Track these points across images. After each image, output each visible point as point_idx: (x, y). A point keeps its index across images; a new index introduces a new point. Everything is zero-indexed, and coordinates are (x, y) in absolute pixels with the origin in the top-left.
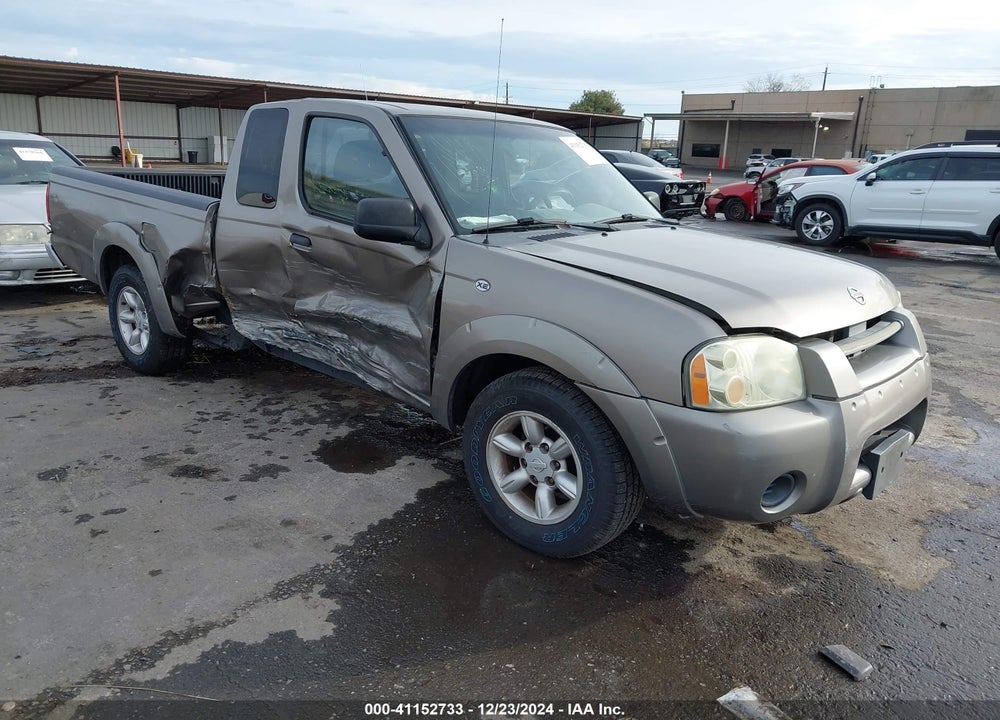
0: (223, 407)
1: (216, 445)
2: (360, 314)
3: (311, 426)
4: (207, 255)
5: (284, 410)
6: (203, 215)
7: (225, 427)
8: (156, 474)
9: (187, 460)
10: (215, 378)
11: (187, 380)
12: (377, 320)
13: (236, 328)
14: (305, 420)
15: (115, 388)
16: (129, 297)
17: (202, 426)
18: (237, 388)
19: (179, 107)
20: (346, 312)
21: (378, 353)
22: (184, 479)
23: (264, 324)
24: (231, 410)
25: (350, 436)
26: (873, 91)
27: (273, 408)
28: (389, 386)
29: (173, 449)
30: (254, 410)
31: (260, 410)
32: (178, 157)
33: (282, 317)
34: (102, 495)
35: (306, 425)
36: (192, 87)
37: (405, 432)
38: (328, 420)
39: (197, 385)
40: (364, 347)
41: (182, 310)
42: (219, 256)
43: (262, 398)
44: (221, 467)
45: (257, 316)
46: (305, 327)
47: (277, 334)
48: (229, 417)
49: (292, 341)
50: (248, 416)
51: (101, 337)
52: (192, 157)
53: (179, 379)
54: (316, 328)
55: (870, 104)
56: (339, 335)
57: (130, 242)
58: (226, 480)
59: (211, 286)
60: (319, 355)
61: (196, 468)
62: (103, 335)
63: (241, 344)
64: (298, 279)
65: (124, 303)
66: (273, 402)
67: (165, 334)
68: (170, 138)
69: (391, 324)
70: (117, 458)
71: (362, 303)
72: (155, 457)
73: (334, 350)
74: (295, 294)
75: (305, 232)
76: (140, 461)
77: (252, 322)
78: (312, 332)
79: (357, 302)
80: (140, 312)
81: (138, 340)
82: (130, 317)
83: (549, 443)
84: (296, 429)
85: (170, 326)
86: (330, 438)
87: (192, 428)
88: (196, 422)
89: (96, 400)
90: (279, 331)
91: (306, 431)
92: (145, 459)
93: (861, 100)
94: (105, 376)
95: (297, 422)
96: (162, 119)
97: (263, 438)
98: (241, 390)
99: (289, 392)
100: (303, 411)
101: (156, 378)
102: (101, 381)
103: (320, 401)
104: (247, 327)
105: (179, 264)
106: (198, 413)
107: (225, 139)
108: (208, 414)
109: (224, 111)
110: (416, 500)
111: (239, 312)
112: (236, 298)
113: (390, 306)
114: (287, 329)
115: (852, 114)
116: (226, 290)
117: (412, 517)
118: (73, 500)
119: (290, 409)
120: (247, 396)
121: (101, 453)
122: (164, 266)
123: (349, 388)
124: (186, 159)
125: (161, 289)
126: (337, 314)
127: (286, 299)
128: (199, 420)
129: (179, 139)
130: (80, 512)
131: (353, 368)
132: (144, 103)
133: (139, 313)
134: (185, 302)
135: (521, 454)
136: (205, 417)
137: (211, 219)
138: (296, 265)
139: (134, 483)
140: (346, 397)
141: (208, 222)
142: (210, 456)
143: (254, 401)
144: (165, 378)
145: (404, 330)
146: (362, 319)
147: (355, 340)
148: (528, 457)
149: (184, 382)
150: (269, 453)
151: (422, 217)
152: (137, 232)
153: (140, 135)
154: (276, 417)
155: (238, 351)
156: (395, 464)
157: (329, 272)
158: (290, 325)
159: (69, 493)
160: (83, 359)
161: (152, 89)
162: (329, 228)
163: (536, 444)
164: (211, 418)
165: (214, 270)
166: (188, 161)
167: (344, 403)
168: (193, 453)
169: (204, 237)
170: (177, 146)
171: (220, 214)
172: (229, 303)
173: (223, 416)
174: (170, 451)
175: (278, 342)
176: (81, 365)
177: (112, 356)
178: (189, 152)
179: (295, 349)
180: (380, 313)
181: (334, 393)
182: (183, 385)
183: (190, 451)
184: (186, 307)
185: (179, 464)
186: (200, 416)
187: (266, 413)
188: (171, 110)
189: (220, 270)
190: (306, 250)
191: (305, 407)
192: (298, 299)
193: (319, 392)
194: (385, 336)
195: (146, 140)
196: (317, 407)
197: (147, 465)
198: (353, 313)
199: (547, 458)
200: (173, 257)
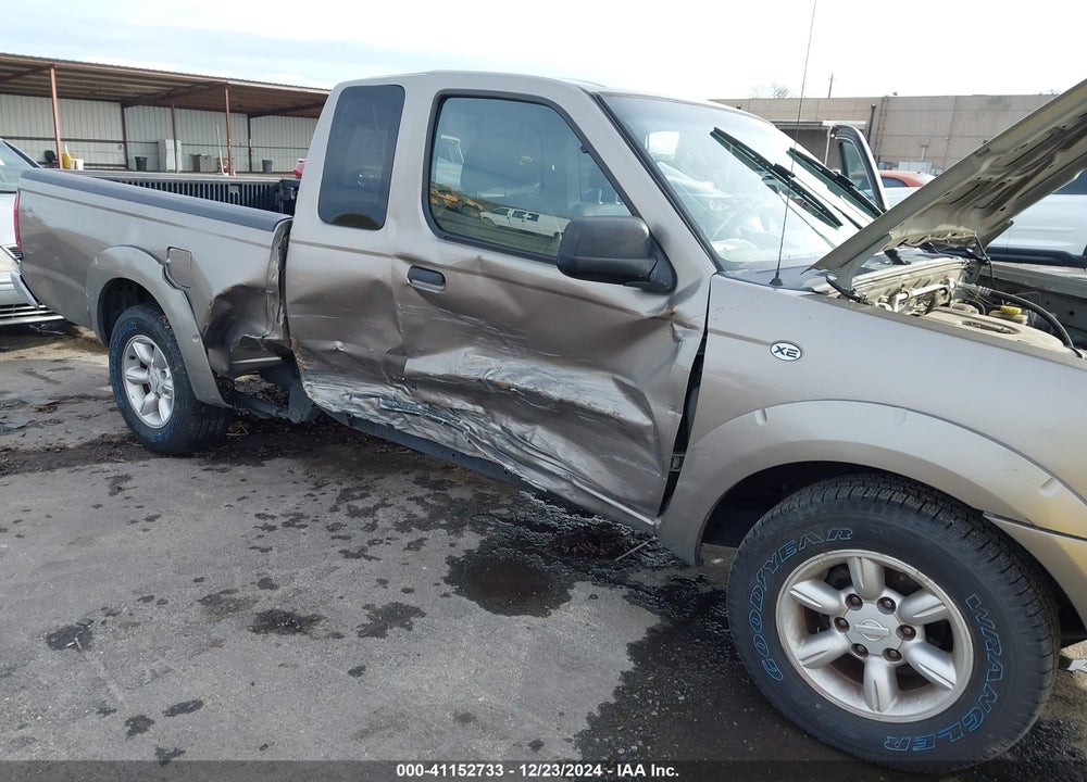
0: (289, 505)
1: (302, 572)
2: (522, 382)
3: (424, 534)
4: (273, 295)
5: (376, 508)
6: (268, 238)
7: (303, 539)
8: (226, 627)
9: (267, 601)
10: (263, 458)
11: (226, 462)
12: (556, 393)
13: (310, 395)
14: (412, 523)
15: (127, 478)
16: (140, 348)
17: (270, 539)
18: (299, 472)
19: (124, 106)
20: (497, 379)
21: (540, 436)
22: (273, 637)
23: (350, 390)
24: (304, 509)
25: (486, 547)
26: (885, 100)
27: (360, 504)
28: (564, 485)
29: (240, 580)
30: (334, 509)
31: (343, 508)
32: (124, 163)
33: (380, 381)
34: (156, 676)
35: (416, 534)
36: (138, 83)
37: (559, 540)
38: (443, 522)
39: (242, 470)
40: (516, 428)
41: (225, 368)
42: (290, 296)
43: (339, 489)
44: (324, 613)
45: (341, 379)
46: (414, 395)
47: (371, 404)
48: (303, 522)
49: (392, 414)
50: (332, 519)
51: (89, 398)
52: (141, 164)
53: (215, 460)
54: (433, 397)
55: (883, 113)
56: (470, 407)
57: (149, 274)
58: (338, 636)
59: (276, 337)
60: (435, 433)
61: (288, 615)
62: (91, 394)
63: (307, 412)
64: (414, 330)
65: (133, 358)
66: (357, 494)
67: (200, 402)
68: (115, 142)
69: (584, 400)
70: (162, 602)
71: (524, 366)
72: (218, 596)
73: (461, 429)
74: (406, 351)
75: (434, 265)
76: (197, 605)
77: (331, 386)
78: (426, 402)
79: (515, 364)
80: (158, 371)
81: (155, 408)
82: (142, 376)
83: (897, 600)
84: (406, 539)
85: (209, 392)
86: (459, 554)
87: (258, 543)
88: (260, 532)
89: (104, 498)
90: (373, 399)
91: (420, 542)
92: (204, 601)
93: (873, 108)
94: (109, 458)
95: (402, 527)
96: (104, 119)
97: (366, 557)
98: (305, 477)
99: (372, 477)
100: (403, 508)
101: (184, 460)
102: (106, 466)
103: (420, 492)
104: (325, 393)
105: (227, 306)
106: (258, 516)
107: (179, 143)
108: (273, 517)
109: (178, 111)
110: (632, 664)
111: (313, 372)
112: (311, 354)
113: (577, 373)
114: (385, 397)
115: (864, 123)
116: (298, 343)
117: (644, 697)
118: (113, 688)
119: (383, 505)
120: (318, 486)
121: (134, 592)
122: (204, 309)
123: (448, 468)
124: (133, 165)
125: (198, 341)
126: (480, 380)
127: (391, 358)
128: (263, 529)
129: (124, 142)
130: (129, 711)
131: (495, 454)
132: (82, 101)
133: (155, 372)
134: (231, 358)
135: (840, 610)
136: (270, 522)
137: (279, 244)
138: (415, 310)
139: (201, 650)
140: (452, 485)
141: (276, 248)
142: (298, 591)
143: (330, 495)
144: (193, 460)
145: (609, 410)
146: (525, 391)
147: (496, 415)
148: (851, 616)
149: (222, 466)
150: (383, 582)
151: (655, 244)
152: (159, 261)
153: (79, 138)
154: (369, 520)
155: (301, 424)
156: (569, 598)
157: (467, 321)
158: (391, 391)
159: (102, 674)
160: (72, 434)
161: (93, 85)
162: (479, 260)
163: (869, 599)
164: (278, 523)
165: (282, 316)
166: (135, 168)
167: (454, 494)
168: (273, 587)
169: (269, 270)
170: (122, 151)
171: (292, 237)
172: (300, 361)
173: (295, 521)
174: (237, 585)
175: (370, 413)
176: (71, 442)
177: (114, 426)
178: (137, 159)
179: (397, 424)
180: (557, 383)
181: (433, 477)
182: (223, 471)
183: (266, 584)
184: (231, 365)
185: (258, 608)
186: (261, 522)
187: (354, 513)
188: (115, 109)
189: (291, 316)
190: (435, 289)
191: (402, 501)
192: (411, 357)
193: (412, 476)
194: (563, 415)
195: (85, 143)
196: (420, 501)
197: (211, 612)
198: (509, 381)
199: (892, 622)
200: (220, 297)
